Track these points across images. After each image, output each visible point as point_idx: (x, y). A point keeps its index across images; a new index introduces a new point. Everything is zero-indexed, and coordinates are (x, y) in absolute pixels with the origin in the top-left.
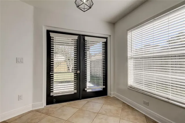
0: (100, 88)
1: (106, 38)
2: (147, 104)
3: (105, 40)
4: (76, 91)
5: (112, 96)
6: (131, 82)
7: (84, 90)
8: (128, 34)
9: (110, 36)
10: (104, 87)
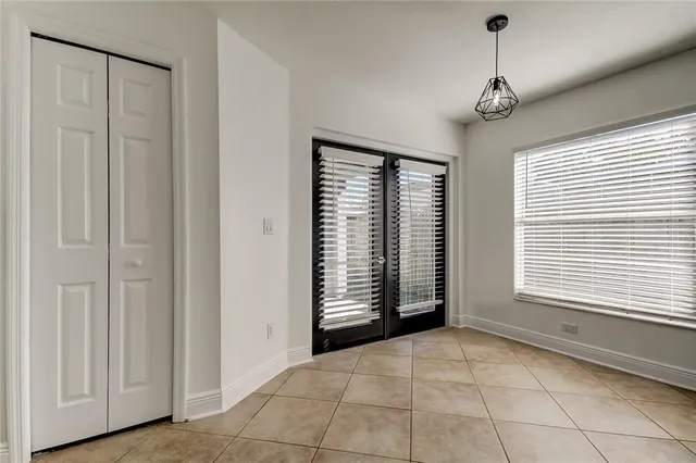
0: (429, 305)
1: (445, 164)
2: (571, 330)
3: (441, 170)
4: (377, 316)
5: (461, 327)
6: (520, 284)
7: (394, 311)
8: (516, 160)
9: (455, 158)
10: (440, 302)
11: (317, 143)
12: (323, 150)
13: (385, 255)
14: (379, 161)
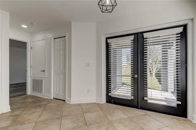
1: (184, 25)
4: (133, 98)
7: (143, 99)
9: (192, 19)
10: (180, 103)
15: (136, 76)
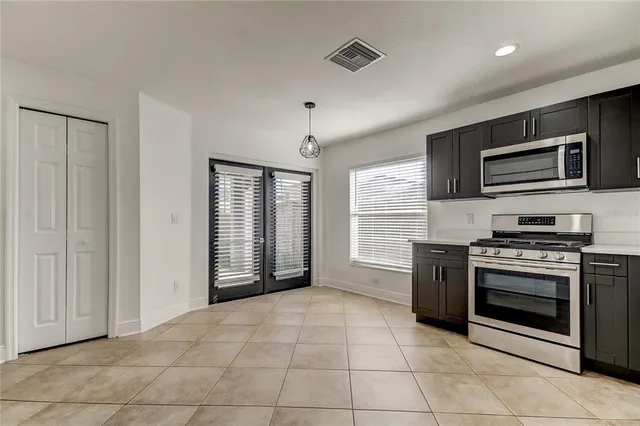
0: (300, 271)
1: (310, 174)
2: (376, 282)
3: (307, 178)
4: (258, 278)
5: (320, 285)
6: (354, 254)
7: (271, 275)
8: (350, 175)
9: (317, 170)
10: (307, 269)
11: (213, 162)
12: (218, 167)
13: (264, 236)
14: (259, 173)
15: (262, 241)
